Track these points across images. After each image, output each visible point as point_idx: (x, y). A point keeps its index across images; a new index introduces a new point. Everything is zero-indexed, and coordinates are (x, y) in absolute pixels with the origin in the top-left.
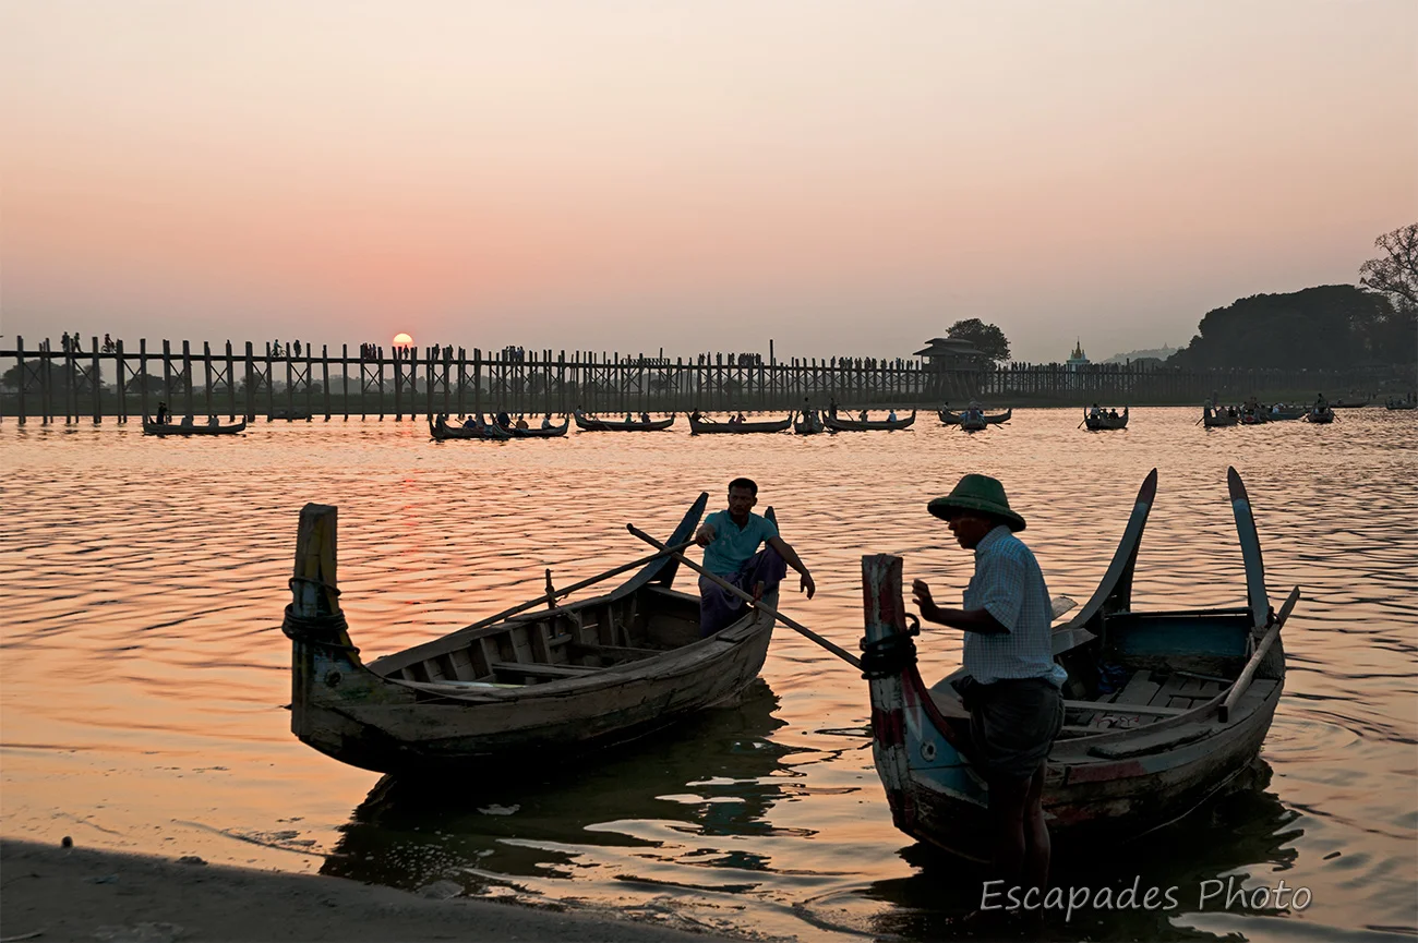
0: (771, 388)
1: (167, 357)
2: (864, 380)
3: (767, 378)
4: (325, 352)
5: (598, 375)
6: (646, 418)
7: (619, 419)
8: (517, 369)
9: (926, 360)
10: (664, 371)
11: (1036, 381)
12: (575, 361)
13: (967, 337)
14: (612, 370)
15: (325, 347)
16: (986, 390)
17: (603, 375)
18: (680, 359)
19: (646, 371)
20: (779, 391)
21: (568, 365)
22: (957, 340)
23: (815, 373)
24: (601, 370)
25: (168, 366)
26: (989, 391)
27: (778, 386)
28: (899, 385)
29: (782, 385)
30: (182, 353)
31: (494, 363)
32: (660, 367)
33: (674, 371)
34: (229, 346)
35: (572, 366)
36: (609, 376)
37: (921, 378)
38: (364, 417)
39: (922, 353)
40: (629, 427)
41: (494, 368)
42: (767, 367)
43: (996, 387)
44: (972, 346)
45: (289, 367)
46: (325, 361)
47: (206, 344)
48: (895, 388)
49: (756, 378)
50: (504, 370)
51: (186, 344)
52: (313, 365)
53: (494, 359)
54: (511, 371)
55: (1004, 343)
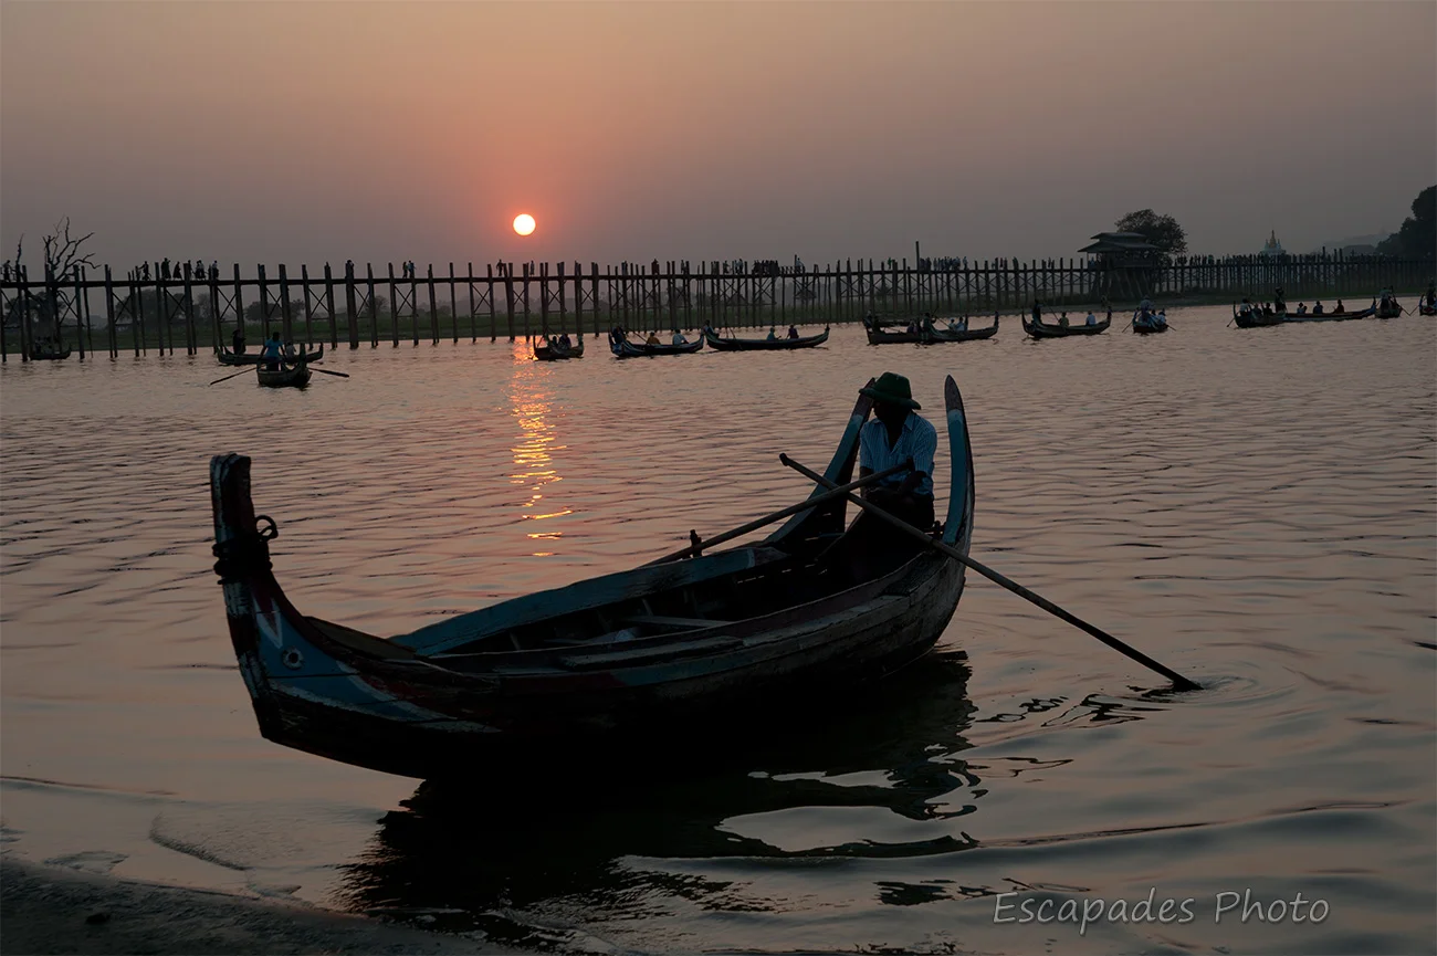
0: (919, 294)
1: (263, 283)
2: (1021, 282)
3: (914, 283)
4: (430, 272)
5: (727, 286)
6: (793, 333)
7: (761, 334)
8: (638, 283)
9: (1093, 256)
10: (799, 279)
11: (1219, 274)
12: (701, 273)
13: (1138, 230)
14: (742, 280)
15: (430, 266)
16: (1161, 289)
17: (732, 286)
18: (816, 266)
19: (779, 280)
20: (927, 297)
21: (694, 277)
22: (1126, 234)
23: (967, 276)
24: (730, 281)
25: (264, 291)
26: (1165, 289)
27: (926, 292)
28: (1062, 285)
29: (930, 290)
30: (278, 278)
31: (613, 278)
32: (794, 276)
33: (811, 279)
34: (327, 269)
35: (698, 277)
36: (739, 287)
37: (1086, 278)
38: (474, 340)
39: (1088, 250)
40: (773, 344)
41: (613, 282)
42: (914, 272)
43: (1172, 284)
44: (1144, 241)
45: (393, 289)
46: (431, 281)
47: (304, 267)
48: (1058, 290)
49: (901, 284)
50: (624, 285)
51: (282, 268)
52: (417, 285)
53: (613, 273)
54: (632, 285)
55: (1179, 235)
